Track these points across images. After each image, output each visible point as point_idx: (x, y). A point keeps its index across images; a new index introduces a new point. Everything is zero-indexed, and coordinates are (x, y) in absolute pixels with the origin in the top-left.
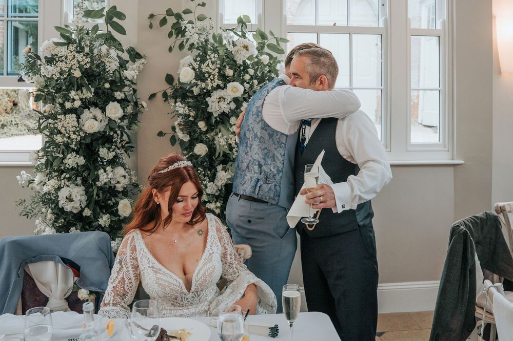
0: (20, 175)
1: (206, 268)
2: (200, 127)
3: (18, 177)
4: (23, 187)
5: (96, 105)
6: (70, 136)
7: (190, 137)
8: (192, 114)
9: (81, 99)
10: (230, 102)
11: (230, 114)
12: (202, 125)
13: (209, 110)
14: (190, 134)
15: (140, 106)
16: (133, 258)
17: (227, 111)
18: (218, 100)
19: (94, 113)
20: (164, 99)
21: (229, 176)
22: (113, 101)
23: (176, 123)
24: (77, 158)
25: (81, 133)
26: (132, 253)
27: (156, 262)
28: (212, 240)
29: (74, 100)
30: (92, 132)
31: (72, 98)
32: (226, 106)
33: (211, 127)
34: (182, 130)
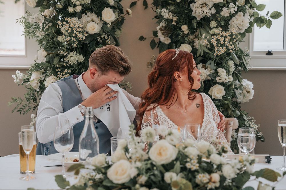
0: (15, 74)
1: (208, 128)
2: (183, 30)
3: (14, 76)
4: (19, 85)
5: (91, 10)
6: (76, 35)
7: (171, 40)
8: (175, 19)
9: (81, 5)
10: (212, 7)
11: (211, 18)
12: (185, 28)
13: (193, 14)
14: (171, 37)
15: (125, 13)
16: (156, 122)
17: (209, 15)
18: (201, 6)
19: (92, 17)
20: (145, 7)
21: (208, 73)
22: (107, 7)
23: (158, 28)
24: (78, 56)
25: (85, 34)
26: (155, 119)
27: (173, 124)
28: (208, 109)
29: (75, 6)
30: (93, 33)
31: (74, 3)
32: (208, 11)
33: (192, 30)
34: (163, 34)
